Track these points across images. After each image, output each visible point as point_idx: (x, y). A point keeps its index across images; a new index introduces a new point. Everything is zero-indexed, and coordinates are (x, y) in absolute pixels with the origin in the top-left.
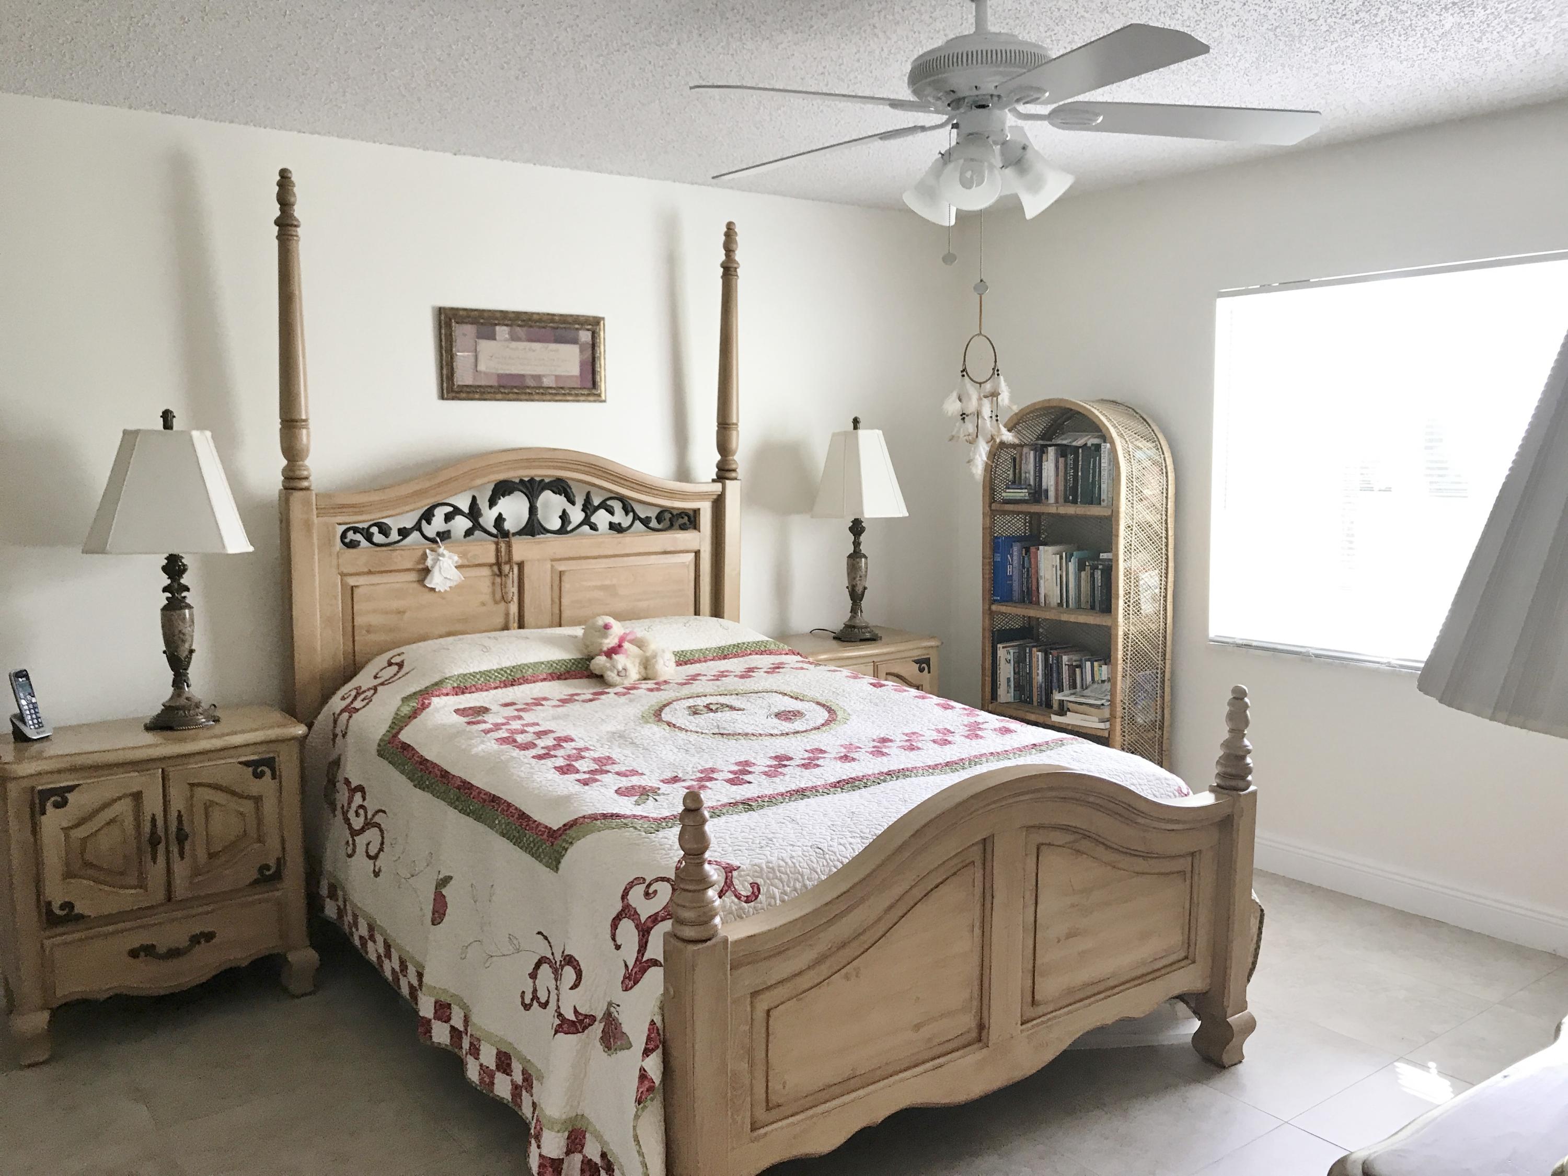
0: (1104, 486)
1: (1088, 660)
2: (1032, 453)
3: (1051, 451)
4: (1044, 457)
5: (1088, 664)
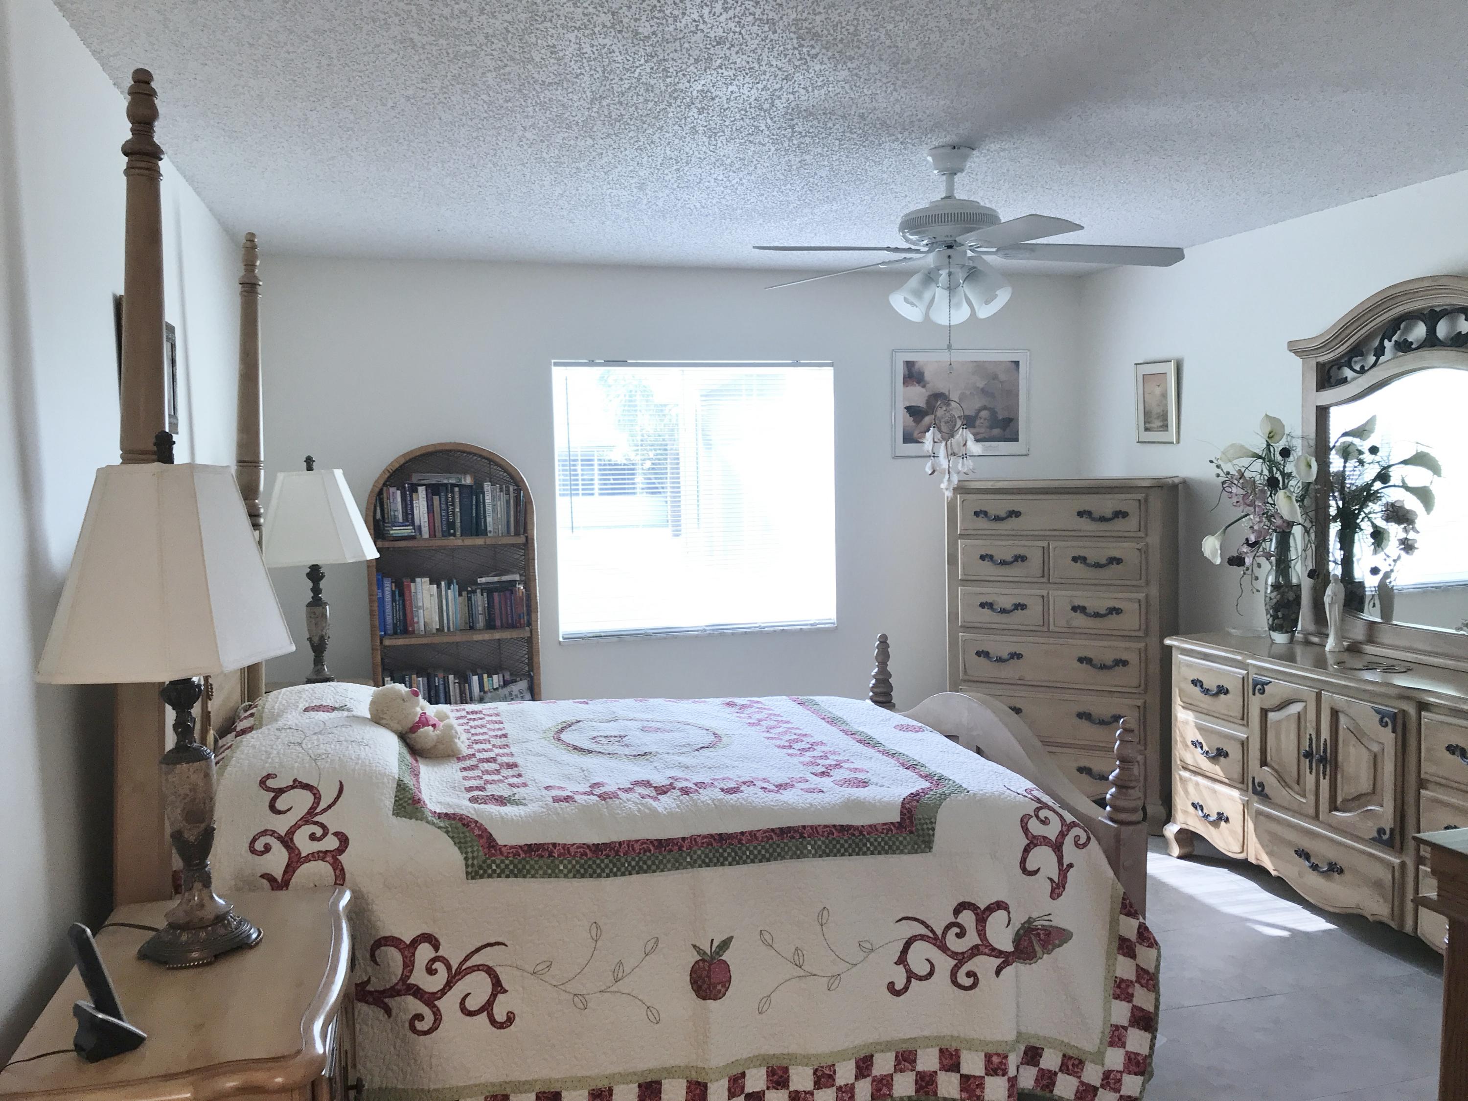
0: (489, 520)
1: (475, 674)
2: (399, 492)
3: (422, 490)
4: (414, 495)
5: (475, 678)
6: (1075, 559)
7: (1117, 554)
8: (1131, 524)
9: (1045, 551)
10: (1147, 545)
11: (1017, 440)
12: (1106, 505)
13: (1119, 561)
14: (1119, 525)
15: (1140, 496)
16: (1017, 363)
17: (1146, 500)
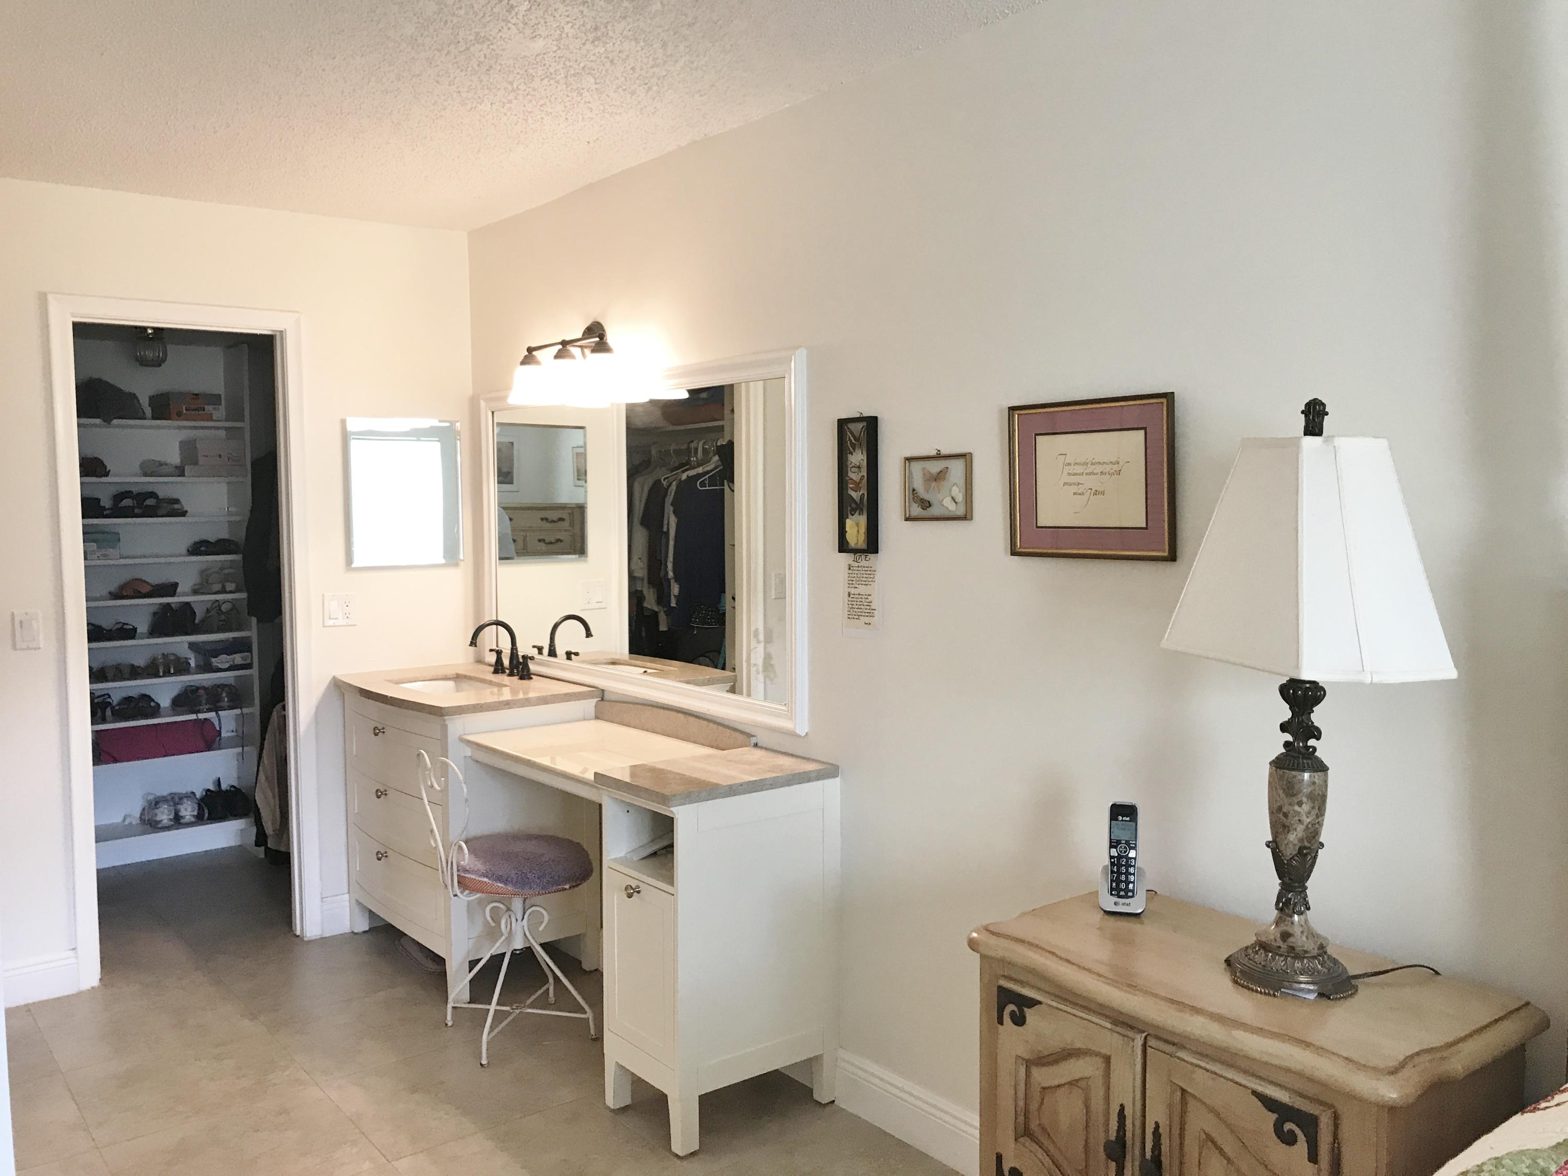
6: (539, 541)
7: (558, 537)
8: (566, 524)
9: (525, 537)
10: (574, 533)
11: (512, 483)
12: (554, 515)
13: (561, 541)
14: (561, 524)
15: (570, 511)
16: (512, 443)
17: (573, 513)
